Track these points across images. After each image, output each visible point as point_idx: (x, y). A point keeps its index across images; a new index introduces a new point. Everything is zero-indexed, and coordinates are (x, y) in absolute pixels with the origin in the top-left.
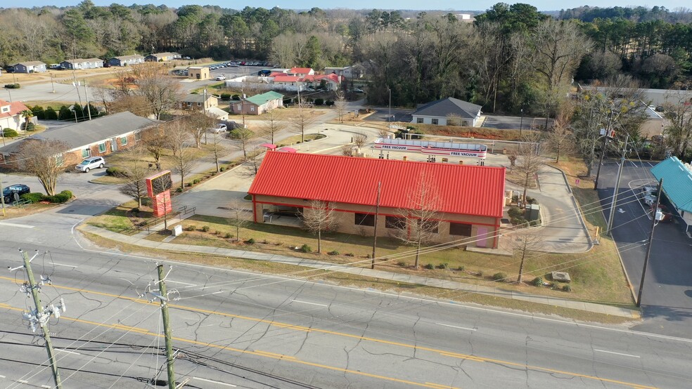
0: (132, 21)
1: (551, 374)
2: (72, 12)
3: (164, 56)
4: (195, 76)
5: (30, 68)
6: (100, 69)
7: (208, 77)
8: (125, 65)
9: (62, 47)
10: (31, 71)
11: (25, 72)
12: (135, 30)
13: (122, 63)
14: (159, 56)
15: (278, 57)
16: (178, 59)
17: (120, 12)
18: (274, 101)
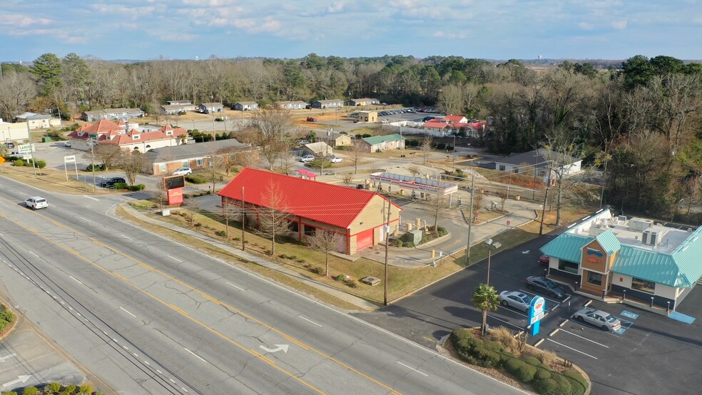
0: (344, 71)
1: (246, 318)
2: (291, 62)
3: (363, 101)
4: (364, 119)
5: (246, 107)
6: (302, 110)
7: (375, 120)
8: (324, 107)
9: (281, 92)
10: (246, 109)
11: (241, 110)
12: (344, 79)
13: (322, 106)
14: (357, 102)
15: (444, 105)
16: (376, 104)
17: (335, 63)
18: (393, 142)
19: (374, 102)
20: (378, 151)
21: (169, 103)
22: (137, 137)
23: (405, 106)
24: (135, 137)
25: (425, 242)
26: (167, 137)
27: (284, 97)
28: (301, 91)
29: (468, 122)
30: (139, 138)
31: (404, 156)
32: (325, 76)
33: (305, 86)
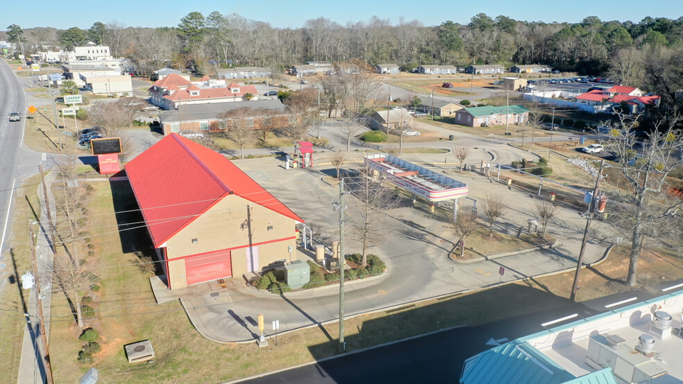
0: (514, 34)
3: (529, 68)
4: (509, 87)
5: (385, 70)
8: (478, 73)
10: (385, 73)
13: (477, 71)
14: (523, 68)
15: (619, 72)
16: (546, 72)
17: (506, 25)
18: (509, 116)
19: (544, 70)
20: (483, 125)
21: (308, 64)
22: (196, 93)
23: (580, 74)
24: (193, 94)
25: (315, 286)
26: (231, 95)
27: (437, 61)
28: (457, 55)
29: (643, 95)
30: (198, 94)
31: (509, 134)
32: (487, 39)
33: (463, 50)
